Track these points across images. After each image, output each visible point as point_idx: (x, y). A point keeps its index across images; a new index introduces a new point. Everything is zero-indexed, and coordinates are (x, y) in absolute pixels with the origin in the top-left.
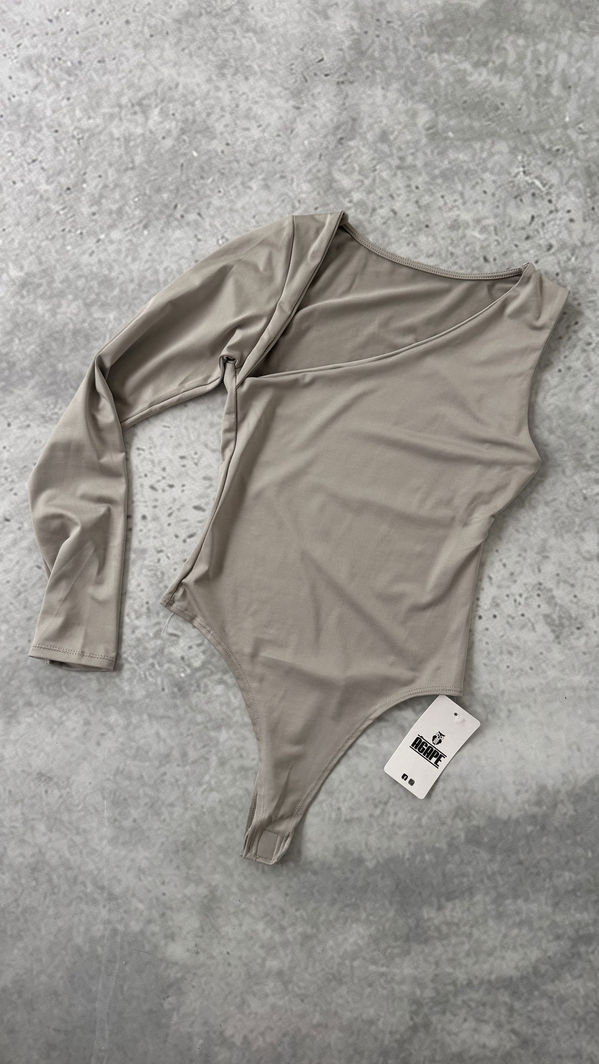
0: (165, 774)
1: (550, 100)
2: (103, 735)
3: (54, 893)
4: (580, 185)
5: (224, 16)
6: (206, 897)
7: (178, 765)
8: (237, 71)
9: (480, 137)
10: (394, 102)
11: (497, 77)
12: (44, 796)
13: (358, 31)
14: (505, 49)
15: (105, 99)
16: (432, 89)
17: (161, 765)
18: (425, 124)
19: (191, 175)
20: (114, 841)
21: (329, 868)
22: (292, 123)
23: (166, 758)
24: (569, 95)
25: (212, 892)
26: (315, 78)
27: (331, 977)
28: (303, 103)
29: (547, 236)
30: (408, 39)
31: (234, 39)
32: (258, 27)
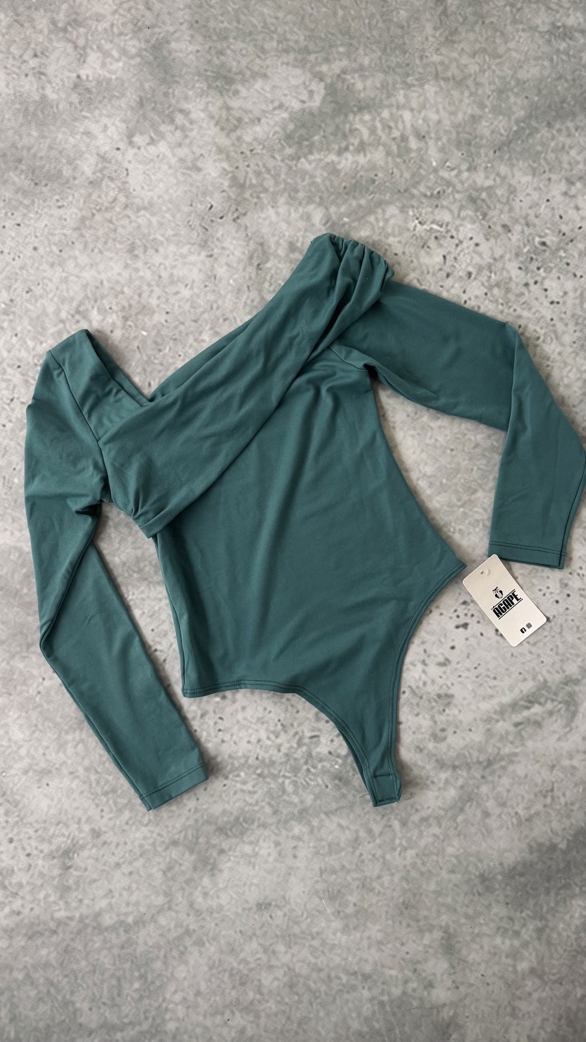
0: (361, 855)
1: (413, 155)
2: (295, 848)
3: (317, 998)
4: (470, 213)
5: (113, 208)
6: (442, 938)
7: (369, 842)
8: (146, 249)
9: (370, 211)
10: (287, 214)
11: (362, 155)
12: (271, 922)
13: (229, 169)
14: (357, 129)
15: (47, 320)
16: (313, 189)
17: (355, 849)
18: (321, 220)
19: (149, 353)
20: (346, 929)
21: (532, 865)
22: (212, 271)
23: (356, 842)
24: (426, 143)
25: (445, 932)
26: (214, 224)
27: (575, 953)
28: (213, 250)
29: (463, 267)
30: (274, 157)
31: (130, 222)
32: (146, 203)
